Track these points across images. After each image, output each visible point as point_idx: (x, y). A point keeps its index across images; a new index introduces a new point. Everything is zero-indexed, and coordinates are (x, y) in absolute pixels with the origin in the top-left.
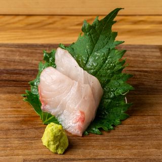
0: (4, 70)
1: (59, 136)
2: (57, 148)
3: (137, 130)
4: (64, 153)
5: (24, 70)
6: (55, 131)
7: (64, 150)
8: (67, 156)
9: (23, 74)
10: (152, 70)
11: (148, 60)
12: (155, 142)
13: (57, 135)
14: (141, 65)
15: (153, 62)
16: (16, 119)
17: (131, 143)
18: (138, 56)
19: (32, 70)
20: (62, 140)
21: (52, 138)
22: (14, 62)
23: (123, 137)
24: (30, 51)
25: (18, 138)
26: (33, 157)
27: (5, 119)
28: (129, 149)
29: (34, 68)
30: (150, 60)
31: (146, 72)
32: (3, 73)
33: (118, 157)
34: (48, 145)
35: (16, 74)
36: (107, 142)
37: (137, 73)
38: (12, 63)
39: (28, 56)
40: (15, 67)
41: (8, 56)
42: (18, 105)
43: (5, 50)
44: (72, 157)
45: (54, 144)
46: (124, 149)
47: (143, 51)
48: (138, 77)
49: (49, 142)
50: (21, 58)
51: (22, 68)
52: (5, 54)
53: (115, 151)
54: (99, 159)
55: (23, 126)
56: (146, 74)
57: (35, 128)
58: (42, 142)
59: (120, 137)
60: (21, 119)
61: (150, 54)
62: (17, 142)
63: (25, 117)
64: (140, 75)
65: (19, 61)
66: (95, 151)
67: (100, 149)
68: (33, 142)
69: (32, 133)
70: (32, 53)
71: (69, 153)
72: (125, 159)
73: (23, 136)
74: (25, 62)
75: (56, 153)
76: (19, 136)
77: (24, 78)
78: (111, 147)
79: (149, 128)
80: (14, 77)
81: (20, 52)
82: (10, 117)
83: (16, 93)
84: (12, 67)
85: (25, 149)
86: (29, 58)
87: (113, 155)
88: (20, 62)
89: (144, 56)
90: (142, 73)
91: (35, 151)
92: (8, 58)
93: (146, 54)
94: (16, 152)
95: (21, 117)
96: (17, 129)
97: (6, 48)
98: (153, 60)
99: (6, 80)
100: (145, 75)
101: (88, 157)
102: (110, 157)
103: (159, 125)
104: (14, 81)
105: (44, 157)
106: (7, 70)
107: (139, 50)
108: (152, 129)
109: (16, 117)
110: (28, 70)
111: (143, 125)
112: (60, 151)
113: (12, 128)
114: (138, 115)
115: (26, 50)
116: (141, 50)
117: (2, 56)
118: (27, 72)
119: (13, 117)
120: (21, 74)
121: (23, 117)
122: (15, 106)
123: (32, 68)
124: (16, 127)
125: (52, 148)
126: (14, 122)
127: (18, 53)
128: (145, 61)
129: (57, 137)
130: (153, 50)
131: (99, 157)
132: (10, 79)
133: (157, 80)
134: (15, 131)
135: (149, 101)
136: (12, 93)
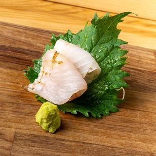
0: (9, 47)
1: (53, 115)
2: (49, 126)
3: (127, 122)
4: (55, 133)
5: (28, 50)
6: (50, 109)
7: (55, 130)
8: (57, 136)
9: (27, 54)
10: (146, 70)
11: (143, 60)
12: (142, 136)
13: (51, 114)
14: (137, 64)
15: (147, 63)
16: (14, 93)
17: (119, 133)
18: (135, 56)
19: (35, 51)
20: (55, 120)
21: (46, 116)
22: (20, 41)
23: (112, 126)
24: (36, 34)
25: (13, 111)
26: (24, 132)
27: (3, 92)
28: (117, 138)
29: (38, 50)
30: (145, 61)
31: (140, 71)
32: (8, 50)
33: (105, 144)
34: (41, 123)
35: (20, 52)
36: (97, 129)
37: (131, 70)
38: (18, 43)
39: (34, 39)
40: (20, 46)
41: (15, 36)
42: (18, 80)
43: (12, 30)
44: (62, 137)
45: (47, 122)
46: (112, 137)
47: (139, 52)
48: (132, 74)
49: (42, 119)
50: (27, 40)
51: (26, 48)
52: (12, 33)
53: (104, 138)
54: (88, 143)
55: (19, 101)
56: (140, 72)
57: (30, 105)
58: (35, 119)
59: (110, 126)
60: (19, 94)
61: (145, 55)
62: (11, 115)
63: (22, 93)
64: (135, 73)
65: (24, 41)
66: (85, 135)
67: (90, 134)
68: (27, 117)
69: (27, 109)
70: (37, 36)
71: (60, 133)
72: (112, 147)
73: (17, 110)
74: (30, 43)
75: (47, 131)
76: (14, 110)
77: (27, 57)
78: (100, 134)
79: (138, 122)
80: (18, 55)
81: (26, 34)
82: (9, 91)
83: (17, 70)
84: (17, 46)
85: (18, 123)
86: (34, 41)
87: (101, 141)
88: (25, 43)
89: (140, 56)
90: (136, 71)
91: (27, 126)
92: (15, 37)
93: (142, 55)
94: (9, 124)
95: (18, 92)
96: (13, 103)
97: (13, 28)
98: (147, 61)
99: (9, 57)
100: (139, 74)
101: (78, 140)
102: (98, 143)
103: (147, 120)
104: (17, 58)
105: (35, 133)
106: (12, 48)
107: (135, 50)
108: (141, 123)
109: (14, 92)
110: (31, 51)
111: (132, 118)
112: (51, 130)
113: (9, 101)
114: (129, 109)
115: (33, 33)
116: (138, 51)
117: (10, 35)
118: (31, 53)
119: (11, 91)
120: (25, 53)
121: (20, 93)
122: (14, 81)
123: (36, 50)
124: (13, 100)
125: (44, 126)
126: (11, 96)
127: (24, 35)
128: (140, 61)
129: (51, 116)
130: (148, 53)
131: (87, 142)
132: (13, 56)
133: (150, 80)
134: (11, 105)
135: (141, 98)
136: (14, 69)
